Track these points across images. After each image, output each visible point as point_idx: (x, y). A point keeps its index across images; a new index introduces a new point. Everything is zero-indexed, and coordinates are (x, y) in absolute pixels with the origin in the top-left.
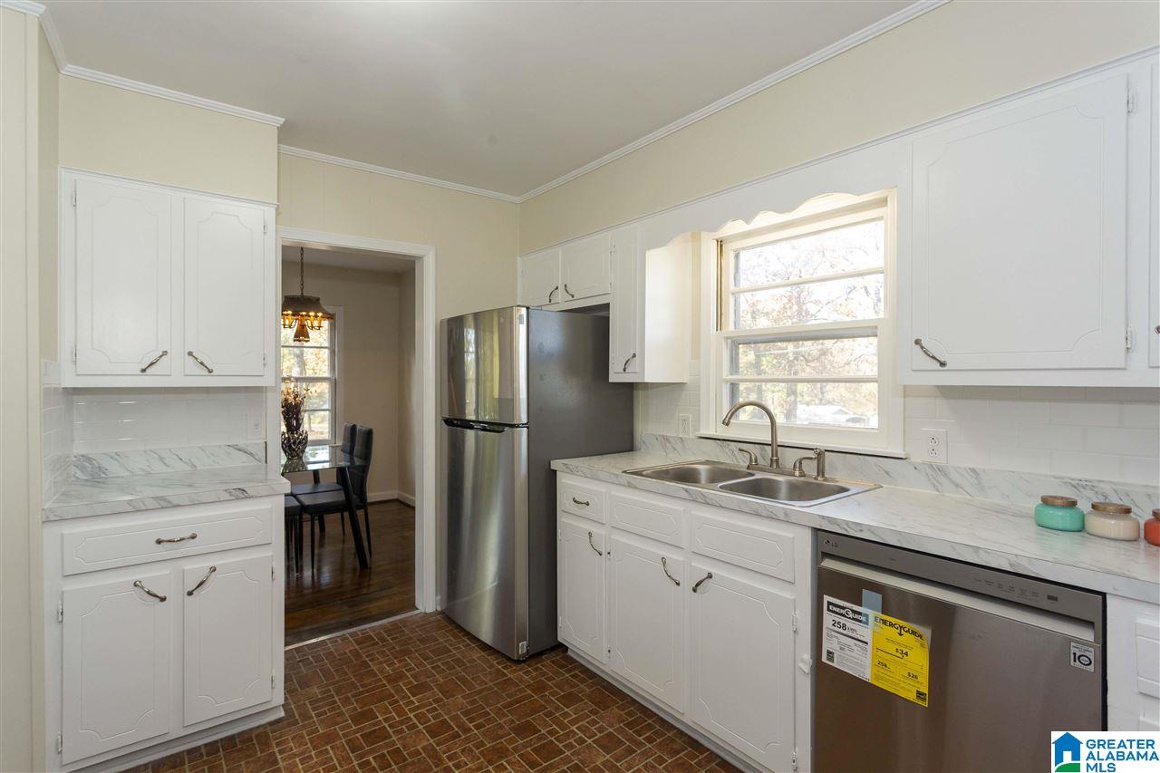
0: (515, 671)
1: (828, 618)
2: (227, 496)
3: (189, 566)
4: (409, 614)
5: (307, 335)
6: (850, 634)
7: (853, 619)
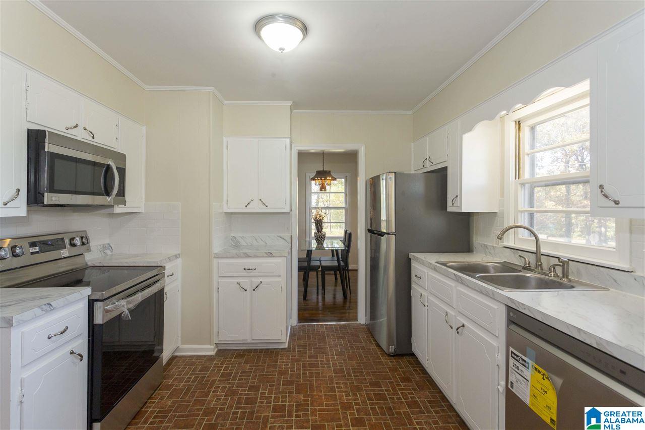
0: (387, 359)
1: (512, 361)
2: (265, 255)
3: (254, 279)
4: (355, 322)
5: (325, 189)
6: (520, 373)
7: (522, 364)
